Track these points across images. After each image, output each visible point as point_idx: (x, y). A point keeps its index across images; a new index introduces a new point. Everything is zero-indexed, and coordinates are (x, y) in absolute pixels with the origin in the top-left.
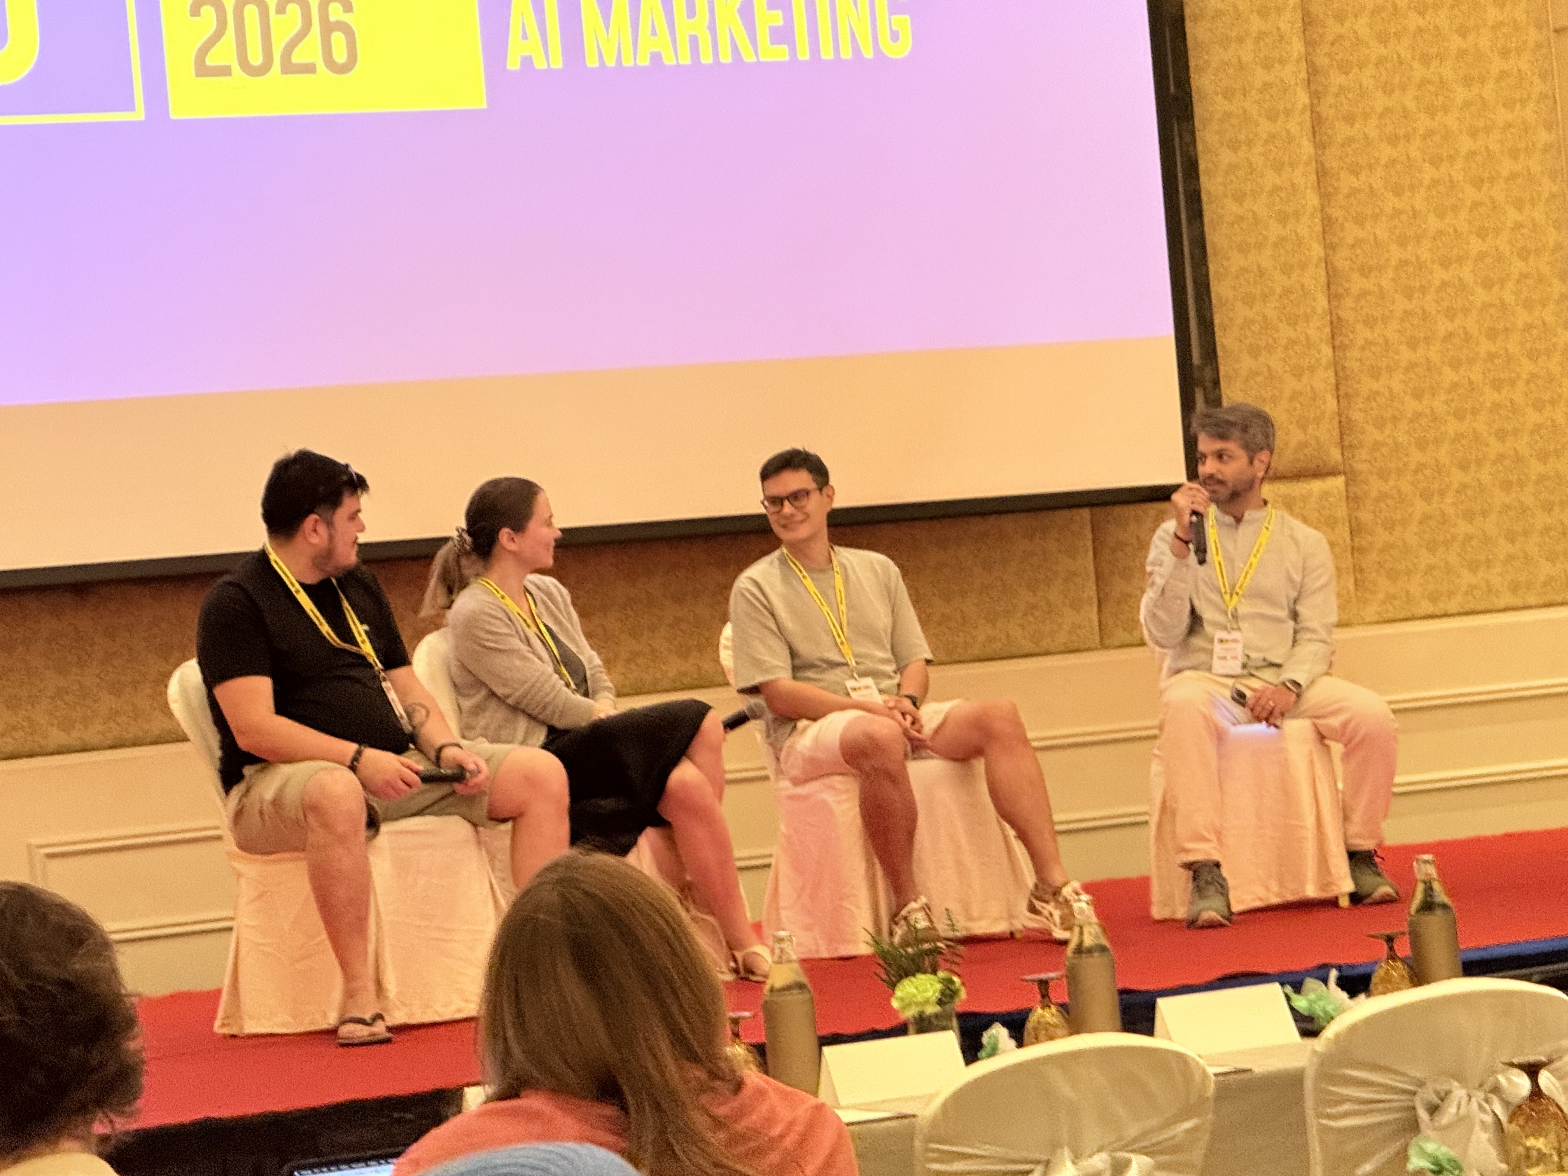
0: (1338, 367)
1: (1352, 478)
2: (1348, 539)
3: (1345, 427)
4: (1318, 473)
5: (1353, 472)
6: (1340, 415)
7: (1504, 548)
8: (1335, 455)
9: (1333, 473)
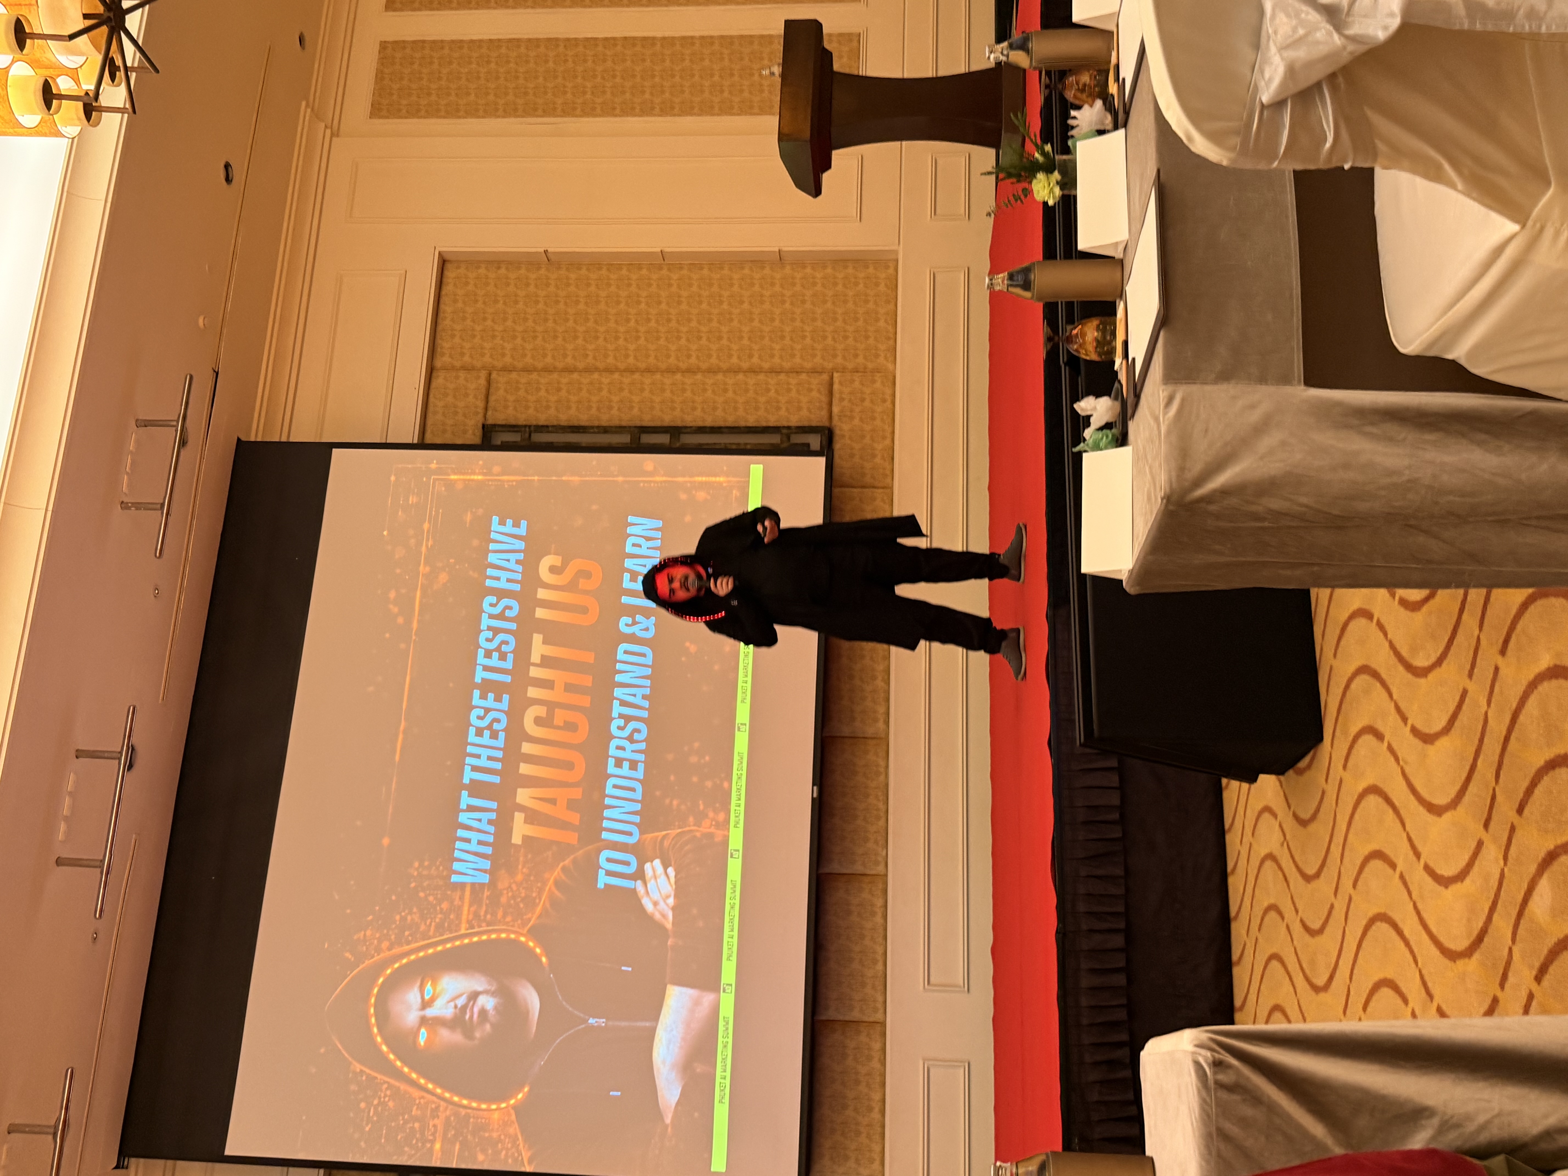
0: (789, 372)
1: (834, 370)
2: (860, 374)
3: (815, 371)
4: (831, 384)
5: (832, 369)
6: (808, 373)
7: (871, 305)
8: (825, 377)
9: (832, 378)
